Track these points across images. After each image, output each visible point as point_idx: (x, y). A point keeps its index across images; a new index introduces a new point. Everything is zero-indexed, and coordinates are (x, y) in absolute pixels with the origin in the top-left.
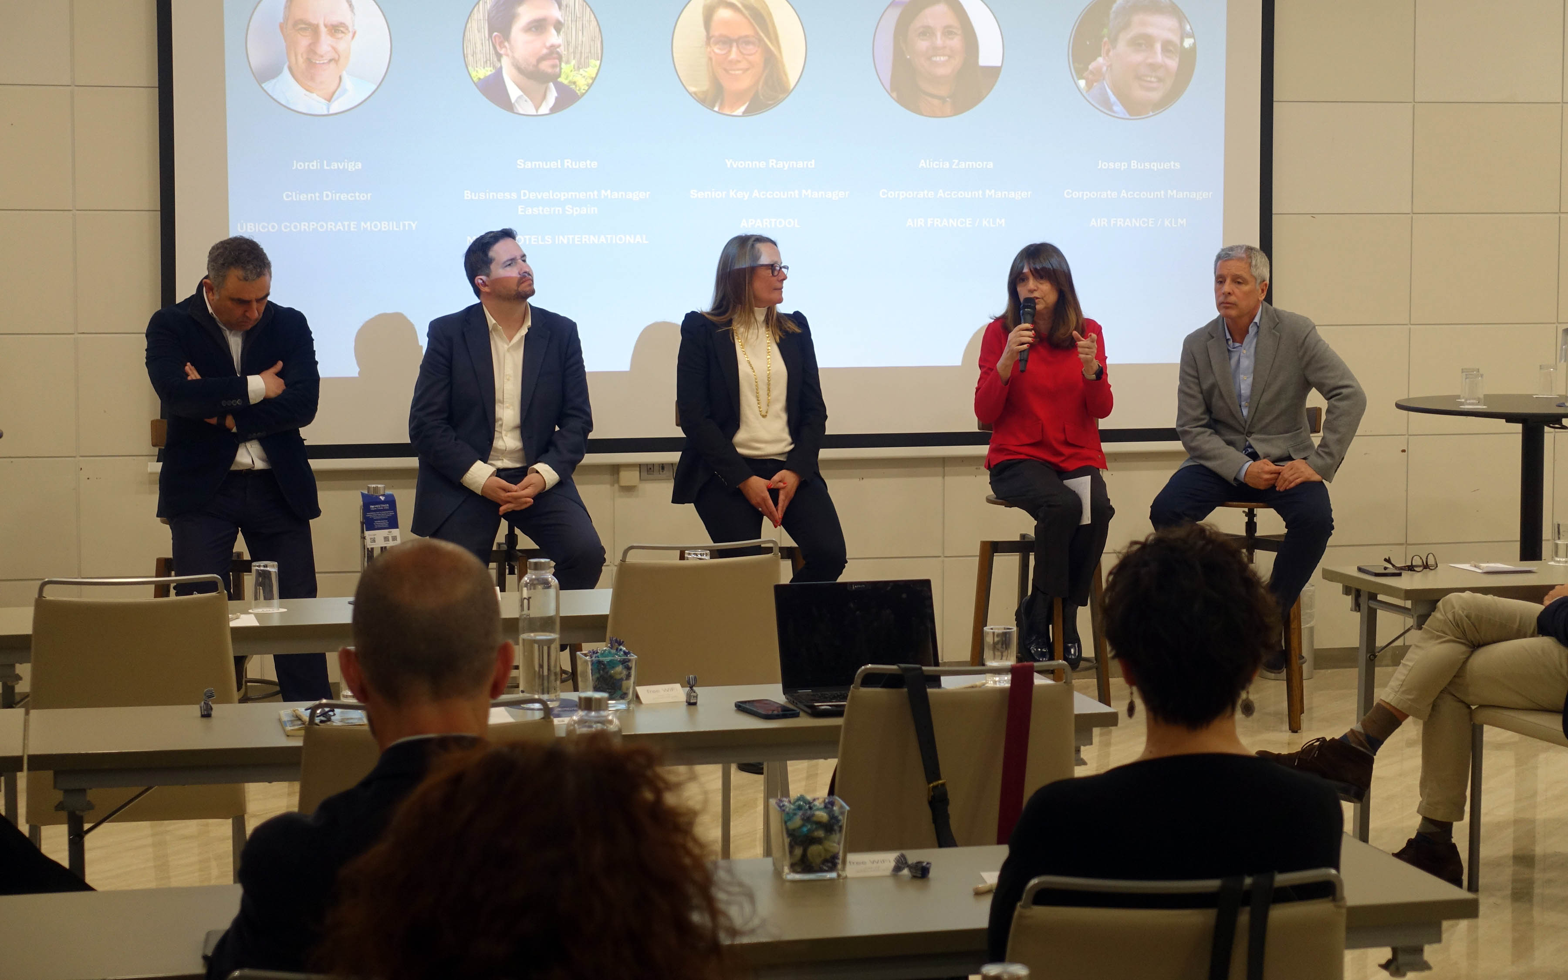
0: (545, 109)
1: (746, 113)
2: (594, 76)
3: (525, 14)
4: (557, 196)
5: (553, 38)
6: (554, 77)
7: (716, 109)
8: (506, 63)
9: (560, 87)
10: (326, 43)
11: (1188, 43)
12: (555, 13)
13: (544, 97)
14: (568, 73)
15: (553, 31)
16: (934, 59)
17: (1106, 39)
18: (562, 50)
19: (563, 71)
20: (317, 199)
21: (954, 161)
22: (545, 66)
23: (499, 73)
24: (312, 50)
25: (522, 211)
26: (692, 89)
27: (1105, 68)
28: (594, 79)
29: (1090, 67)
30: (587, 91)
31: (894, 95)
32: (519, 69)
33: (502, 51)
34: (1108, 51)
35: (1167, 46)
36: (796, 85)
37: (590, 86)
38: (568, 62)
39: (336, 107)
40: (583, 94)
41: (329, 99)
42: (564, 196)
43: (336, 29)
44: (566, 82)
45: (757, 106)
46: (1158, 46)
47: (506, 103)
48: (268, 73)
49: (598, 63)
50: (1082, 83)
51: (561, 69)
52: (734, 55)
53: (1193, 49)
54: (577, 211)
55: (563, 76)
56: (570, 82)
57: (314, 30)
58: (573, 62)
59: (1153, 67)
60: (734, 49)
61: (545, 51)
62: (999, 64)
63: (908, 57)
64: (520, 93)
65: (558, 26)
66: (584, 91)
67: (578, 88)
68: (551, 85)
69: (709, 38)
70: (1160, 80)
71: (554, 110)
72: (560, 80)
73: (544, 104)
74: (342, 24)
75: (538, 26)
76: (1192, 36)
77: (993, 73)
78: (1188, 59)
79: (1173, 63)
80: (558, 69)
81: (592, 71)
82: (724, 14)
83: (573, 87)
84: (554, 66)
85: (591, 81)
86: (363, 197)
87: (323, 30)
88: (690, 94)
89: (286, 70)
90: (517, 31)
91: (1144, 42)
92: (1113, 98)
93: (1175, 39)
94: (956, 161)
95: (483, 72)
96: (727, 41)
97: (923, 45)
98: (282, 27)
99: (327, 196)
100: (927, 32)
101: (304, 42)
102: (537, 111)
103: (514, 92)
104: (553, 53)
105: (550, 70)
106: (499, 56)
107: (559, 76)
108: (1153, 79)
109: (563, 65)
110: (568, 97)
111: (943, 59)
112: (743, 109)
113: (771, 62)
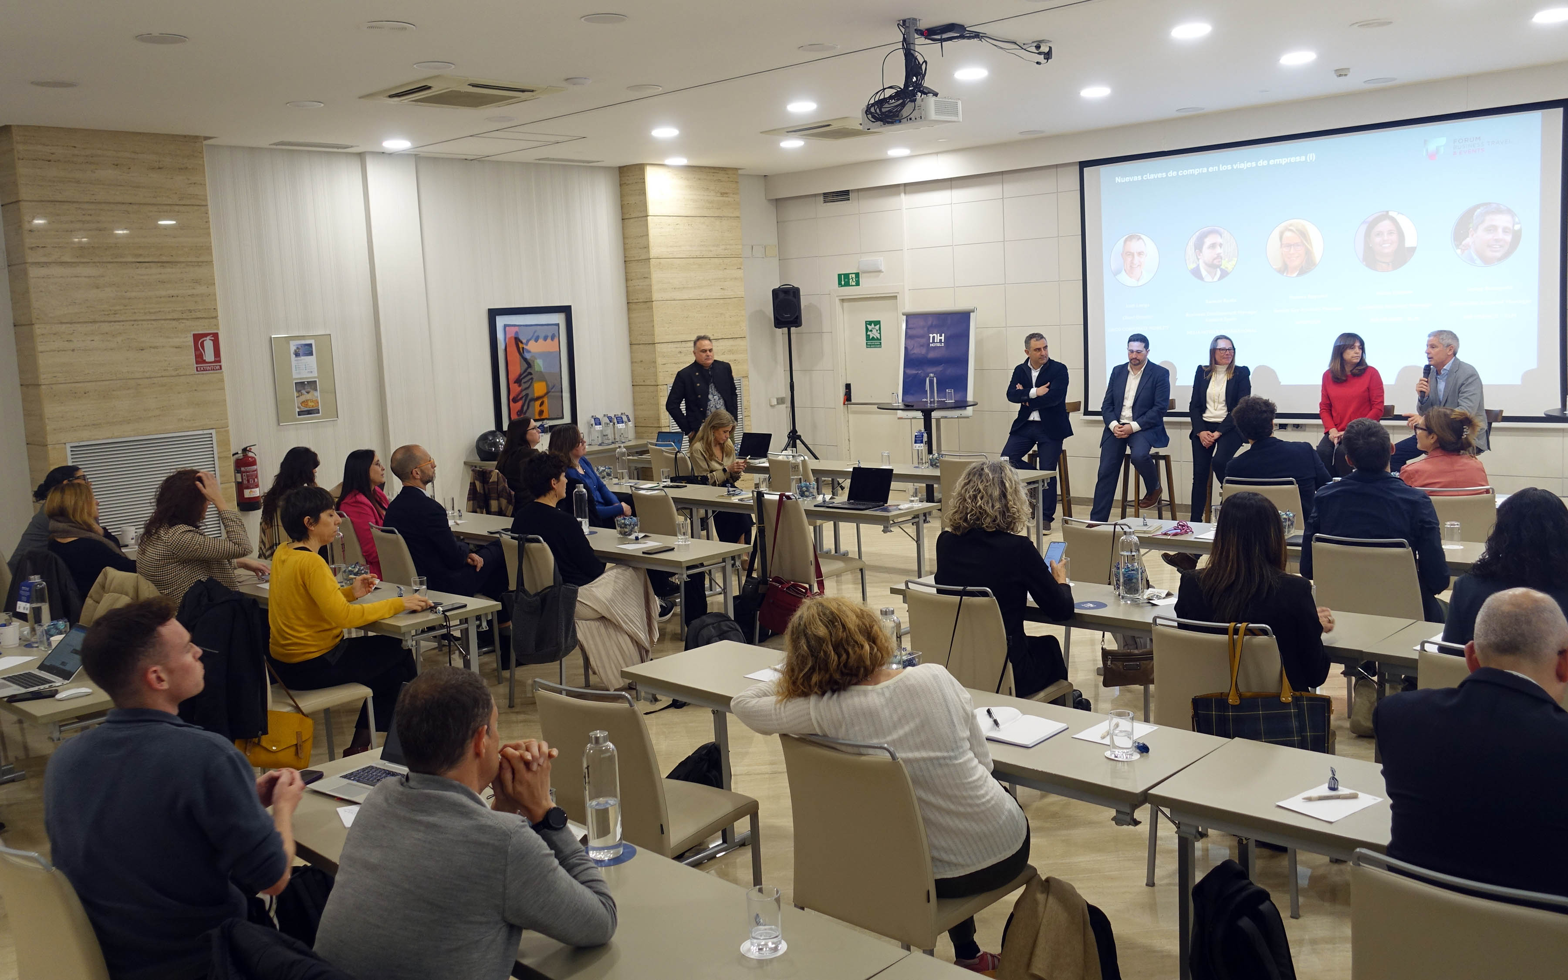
0: (1216, 278)
1: (1298, 275)
3: (1208, 241)
5: (1219, 250)
6: (1219, 266)
7: (1285, 274)
8: (1201, 262)
9: (1222, 270)
10: (1136, 257)
11: (1517, 227)
12: (1219, 240)
13: (1215, 274)
14: (1226, 264)
15: (1219, 248)
16: (1384, 245)
17: (1471, 229)
18: (1222, 255)
22: (1216, 262)
23: (1198, 265)
24: (1132, 262)
26: (1274, 267)
27: (1471, 243)
29: (1463, 243)
31: (1364, 263)
32: (1206, 264)
33: (1199, 257)
34: (1472, 235)
35: (1505, 230)
36: (1319, 262)
38: (1224, 259)
39: (1140, 283)
41: (1138, 280)
42: (1224, 314)
43: (1140, 254)
44: (1224, 268)
45: (1303, 271)
46: (1500, 230)
47: (1200, 277)
48: (1117, 273)
49: (1236, 259)
50: (1459, 251)
51: (1222, 262)
52: (1292, 251)
53: (1520, 230)
55: (1223, 265)
57: (1133, 255)
58: (1227, 260)
59: (1497, 241)
60: (1292, 248)
61: (1216, 256)
63: (1371, 246)
64: (1206, 273)
65: (1221, 245)
68: (1218, 269)
69: (1281, 245)
70: (1501, 246)
71: (1219, 279)
72: (1221, 267)
74: (1143, 251)
75: (1213, 246)
76: (1518, 223)
77: (1413, 250)
78: (1517, 237)
79: (1508, 238)
82: (1288, 234)
83: (1227, 269)
84: (1219, 262)
87: (1136, 255)
88: (1274, 269)
89: (1123, 272)
90: (1204, 249)
91: (1493, 229)
92: (1475, 257)
93: (1510, 226)
95: (1192, 266)
96: (1289, 246)
97: (1378, 240)
98: (1122, 254)
100: (1380, 234)
101: (1129, 259)
102: (1213, 279)
103: (1204, 273)
104: (1219, 257)
105: (1218, 263)
106: (1198, 259)
107: (1221, 265)
108: (1497, 246)
110: (1224, 274)
111: (1387, 245)
112: (1296, 274)
113: (1309, 253)
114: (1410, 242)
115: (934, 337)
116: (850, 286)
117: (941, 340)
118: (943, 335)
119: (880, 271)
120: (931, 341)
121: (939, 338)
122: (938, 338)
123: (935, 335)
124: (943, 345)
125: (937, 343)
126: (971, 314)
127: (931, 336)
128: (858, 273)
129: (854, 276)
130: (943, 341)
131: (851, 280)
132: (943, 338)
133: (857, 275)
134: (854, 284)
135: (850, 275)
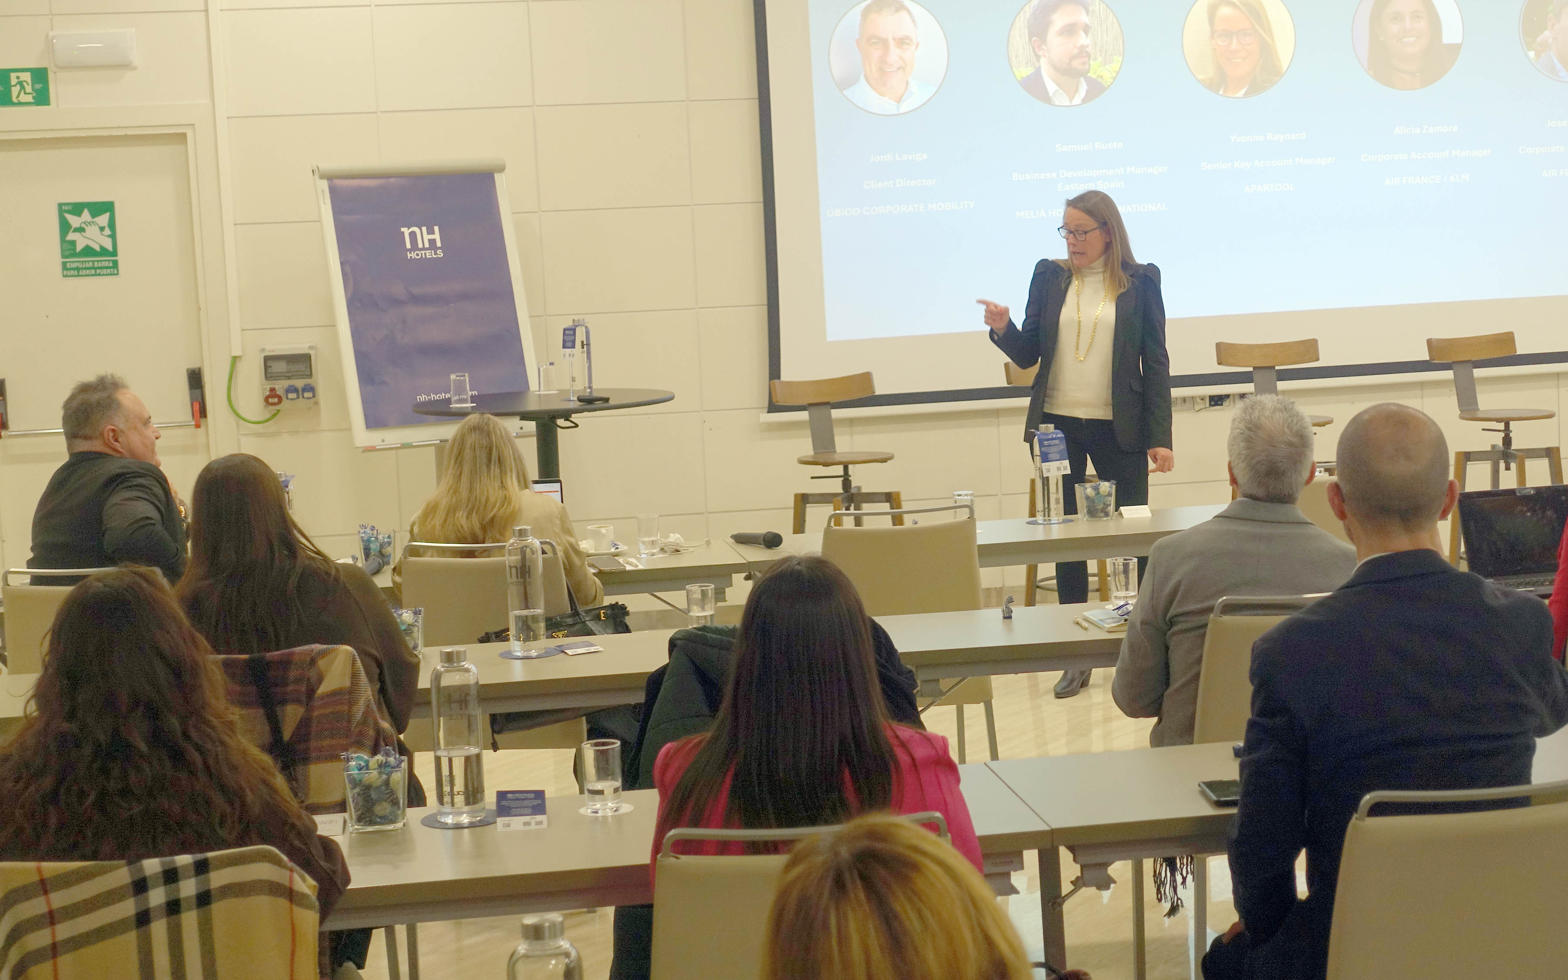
0: (1077, 100)
1: (1246, 95)
2: (1118, 70)
3: (1059, 20)
4: (1090, 173)
5: (1083, 39)
6: (1084, 73)
7: (1221, 92)
8: (1043, 62)
9: (1090, 82)
10: (894, 52)
12: (1084, 18)
13: (1076, 91)
14: (1098, 69)
15: (1082, 34)
16: (1404, 40)
18: (1089, 49)
19: (1091, 67)
20: (892, 186)
21: (1424, 126)
22: (1076, 64)
23: (1038, 72)
24: (883, 60)
25: (1061, 188)
26: (1201, 77)
27: (1551, 40)
28: (1118, 73)
29: (1538, 40)
30: (1112, 83)
31: (1371, 72)
32: (1055, 68)
33: (1040, 53)
34: (1552, 26)
36: (1287, 69)
37: (1114, 79)
38: (1095, 59)
39: (905, 107)
40: (1109, 86)
41: (899, 100)
42: (1096, 173)
43: (902, 42)
44: (1094, 77)
45: (1255, 88)
47: (1045, 98)
49: (1121, 58)
50: (1532, 54)
51: (1090, 65)
52: (1234, 46)
54: (1106, 185)
55: (1092, 71)
56: (1098, 76)
57: (884, 43)
58: (1100, 59)
60: (1235, 41)
61: (1076, 51)
62: (1460, 41)
63: (1382, 39)
64: (1056, 88)
65: (1087, 29)
66: (1109, 84)
67: (1104, 81)
68: (1082, 79)
69: (1213, 32)
71: (1084, 101)
72: (1089, 75)
73: (1077, 96)
74: (908, 38)
75: (1070, 30)
77: (1455, 49)
80: (1088, 66)
81: (1115, 66)
82: (1225, 11)
83: (1100, 80)
84: (1084, 64)
85: (1115, 75)
86: (929, 182)
87: (892, 43)
88: (1198, 80)
89: (862, 79)
90: (1053, 37)
92: (1559, 66)
94: (1426, 127)
95: (1024, 72)
96: (1228, 34)
97: (1394, 28)
98: (857, 42)
99: (900, 183)
100: (1397, 17)
101: (876, 54)
102: (1071, 101)
103: (1051, 87)
104: (1083, 53)
105: (1080, 67)
106: (1038, 57)
107: (1088, 71)
109: (1092, 62)
110: (1096, 89)
111: (1412, 39)
112: (1243, 91)
113: (1267, 50)
114: (1452, 33)
115: (413, 235)
116: (14, 104)
117: (432, 242)
118: (436, 228)
119: (127, 66)
120: (408, 246)
121: (427, 237)
122: (424, 237)
123: (415, 229)
124: (440, 254)
125: (424, 249)
126: (496, 176)
127: (406, 231)
128: (45, 70)
129: (26, 77)
130: (439, 244)
131: (15, 91)
132: (437, 236)
133: (40, 75)
134: (29, 99)
135: (13, 76)
